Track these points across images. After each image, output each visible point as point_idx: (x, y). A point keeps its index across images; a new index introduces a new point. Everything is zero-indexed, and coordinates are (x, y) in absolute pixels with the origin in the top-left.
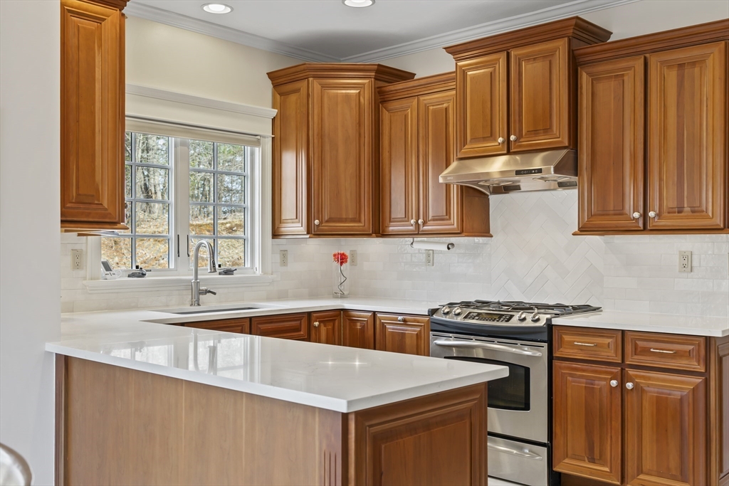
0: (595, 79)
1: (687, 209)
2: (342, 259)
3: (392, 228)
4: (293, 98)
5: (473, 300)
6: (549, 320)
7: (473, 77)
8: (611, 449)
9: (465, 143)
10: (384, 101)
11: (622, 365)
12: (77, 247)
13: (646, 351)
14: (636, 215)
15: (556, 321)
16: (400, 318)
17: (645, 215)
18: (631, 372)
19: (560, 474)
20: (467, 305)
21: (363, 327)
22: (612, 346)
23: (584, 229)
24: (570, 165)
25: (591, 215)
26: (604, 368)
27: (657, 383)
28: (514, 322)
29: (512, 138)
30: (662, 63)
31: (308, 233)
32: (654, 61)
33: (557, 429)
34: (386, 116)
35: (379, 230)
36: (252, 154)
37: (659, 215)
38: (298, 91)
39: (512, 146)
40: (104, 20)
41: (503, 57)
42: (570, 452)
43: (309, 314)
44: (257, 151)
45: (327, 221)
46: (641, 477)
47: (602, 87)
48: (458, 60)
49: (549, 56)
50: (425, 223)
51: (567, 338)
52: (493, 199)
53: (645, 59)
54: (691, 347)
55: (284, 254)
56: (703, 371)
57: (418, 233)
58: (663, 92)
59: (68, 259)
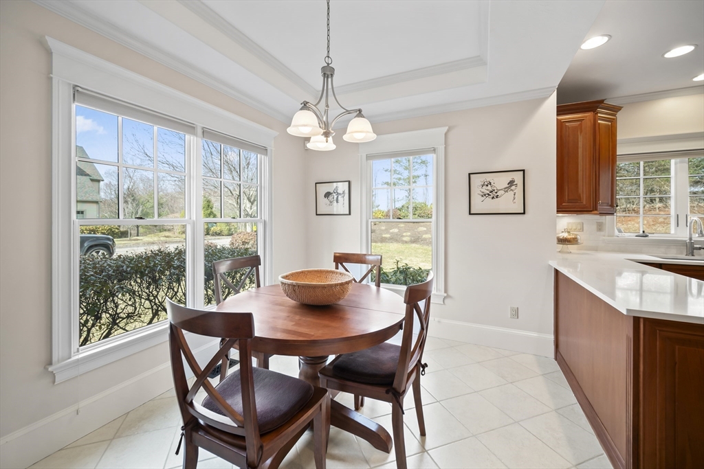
12: (599, 221)
59: (595, 227)
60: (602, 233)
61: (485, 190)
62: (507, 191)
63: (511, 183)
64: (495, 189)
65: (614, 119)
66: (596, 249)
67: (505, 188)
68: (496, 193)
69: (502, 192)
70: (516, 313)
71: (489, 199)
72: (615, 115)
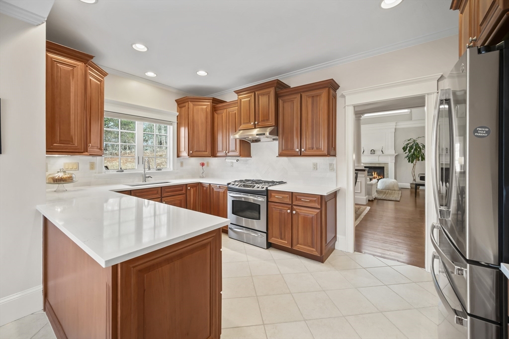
0: (284, 102)
1: (315, 148)
2: (203, 165)
3: (219, 154)
4: (183, 109)
5: (244, 179)
6: (267, 188)
7: (243, 101)
8: (288, 235)
9: (241, 125)
10: (215, 111)
11: (292, 205)
13: (300, 200)
14: (298, 150)
15: (269, 188)
16: (218, 186)
17: (301, 150)
18: (295, 207)
19: (271, 243)
20: (241, 181)
21: (206, 189)
22: (288, 198)
23: (280, 155)
24: (275, 133)
25: (282, 150)
26: (286, 205)
27: (304, 211)
28: (255, 189)
29: (256, 123)
30: (306, 96)
31: (188, 156)
32: (303, 95)
33: (270, 227)
34: (216, 115)
35: (214, 154)
36: (170, 128)
37: (305, 150)
38: (185, 106)
39: (256, 125)
40: (75, 67)
41: (253, 94)
42: (274, 236)
43: (186, 185)
44: (171, 127)
45: (196, 151)
46: (298, 245)
47: (286, 105)
48: (238, 95)
49: (268, 94)
50: (228, 152)
51: (273, 194)
52: (252, 144)
53: (301, 95)
54: (316, 199)
55: (182, 164)
56: (320, 207)
57: (226, 156)
58: (307, 106)
59: (88, 166)
60: (94, 171)
72: (102, 78)
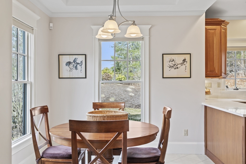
12: (219, 82)
40: (216, 29)
59: (216, 85)
60: (220, 88)
61: (171, 64)
62: (182, 65)
63: (184, 60)
64: (176, 63)
65: (226, 29)
66: (217, 97)
67: (181, 63)
68: (177, 66)
69: (180, 65)
70: (187, 133)
71: (173, 69)
72: (226, 26)
